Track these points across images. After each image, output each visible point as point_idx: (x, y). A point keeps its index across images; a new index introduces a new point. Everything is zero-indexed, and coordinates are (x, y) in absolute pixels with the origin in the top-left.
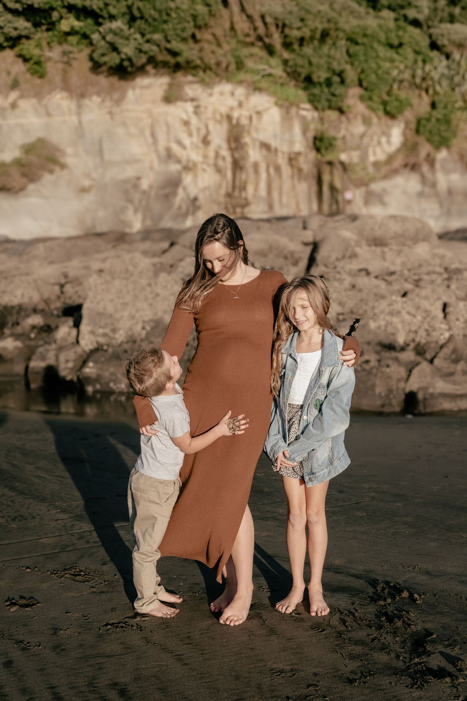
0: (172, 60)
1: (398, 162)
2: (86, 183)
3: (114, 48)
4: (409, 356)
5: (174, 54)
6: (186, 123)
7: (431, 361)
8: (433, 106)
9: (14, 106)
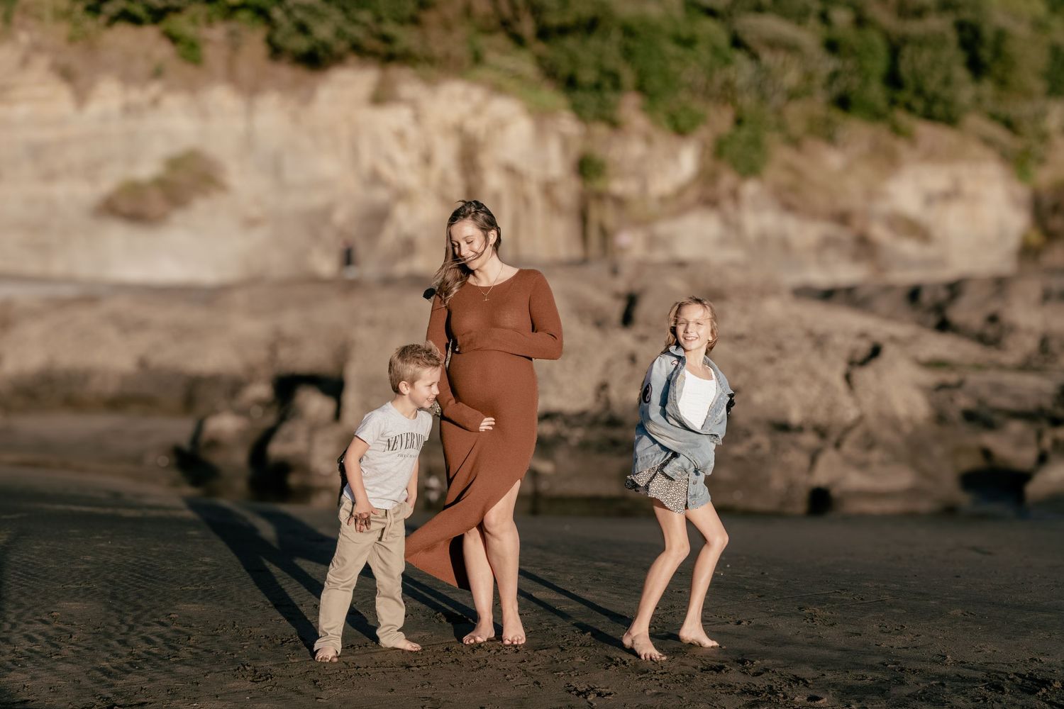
0: (382, 48)
1: (692, 195)
2: (255, 212)
3: (303, 29)
4: (809, 439)
5: (386, 39)
6: (400, 136)
7: (838, 445)
8: (739, 121)
9: (155, 102)
